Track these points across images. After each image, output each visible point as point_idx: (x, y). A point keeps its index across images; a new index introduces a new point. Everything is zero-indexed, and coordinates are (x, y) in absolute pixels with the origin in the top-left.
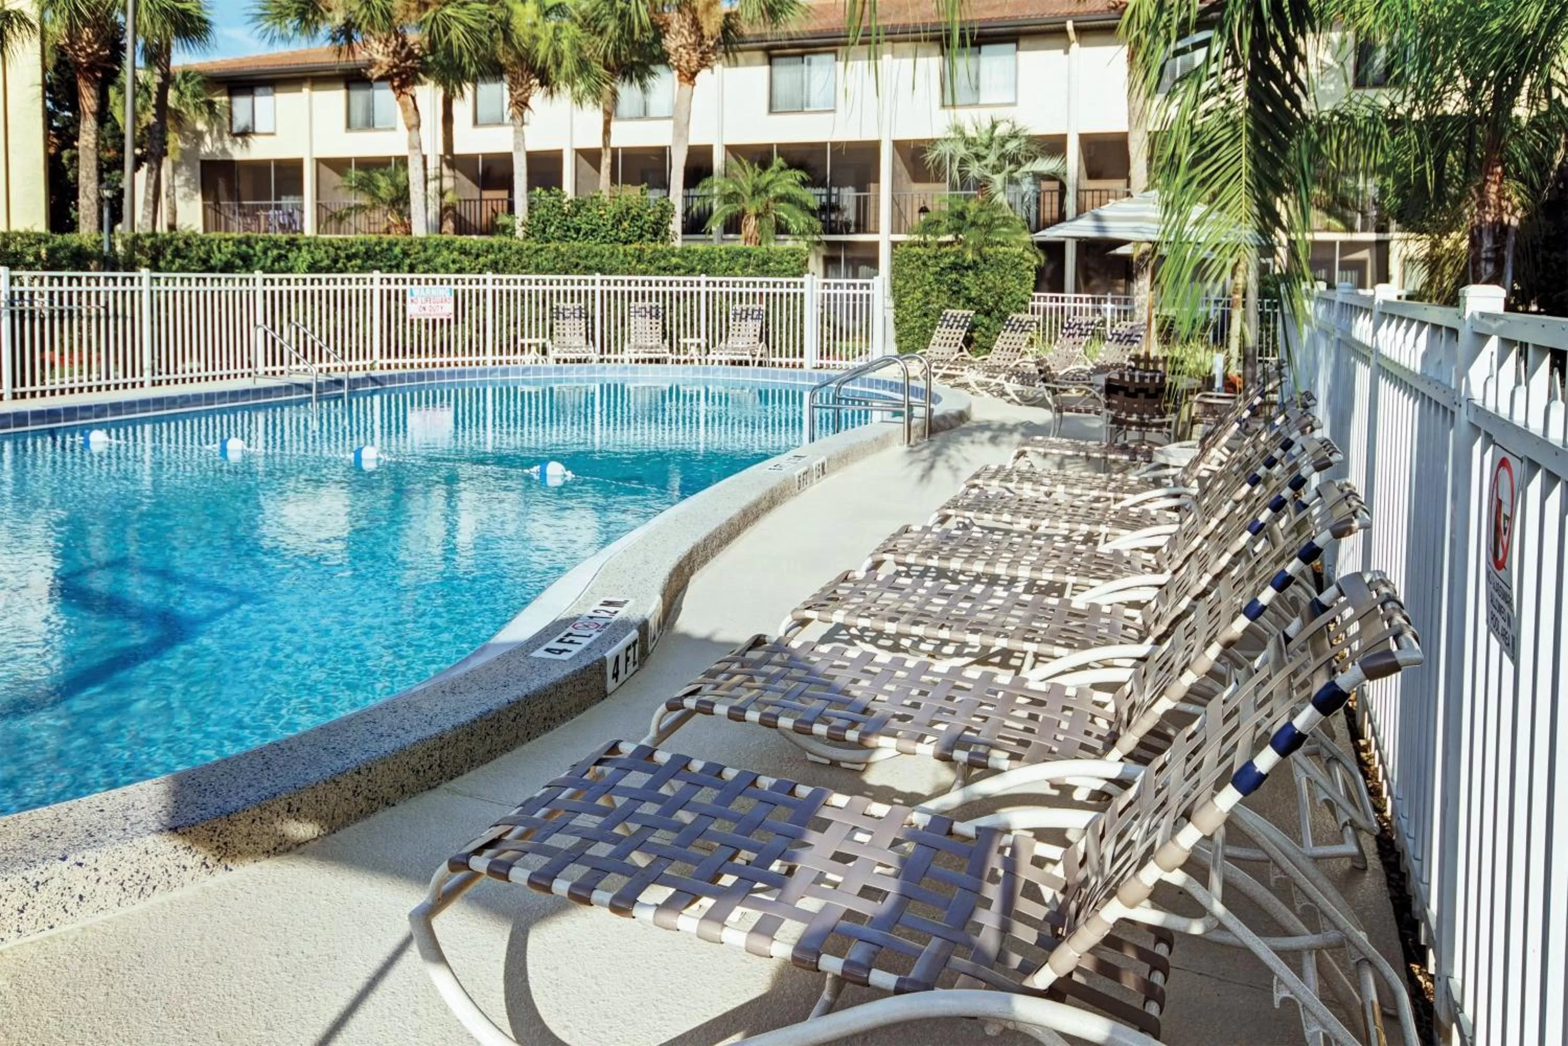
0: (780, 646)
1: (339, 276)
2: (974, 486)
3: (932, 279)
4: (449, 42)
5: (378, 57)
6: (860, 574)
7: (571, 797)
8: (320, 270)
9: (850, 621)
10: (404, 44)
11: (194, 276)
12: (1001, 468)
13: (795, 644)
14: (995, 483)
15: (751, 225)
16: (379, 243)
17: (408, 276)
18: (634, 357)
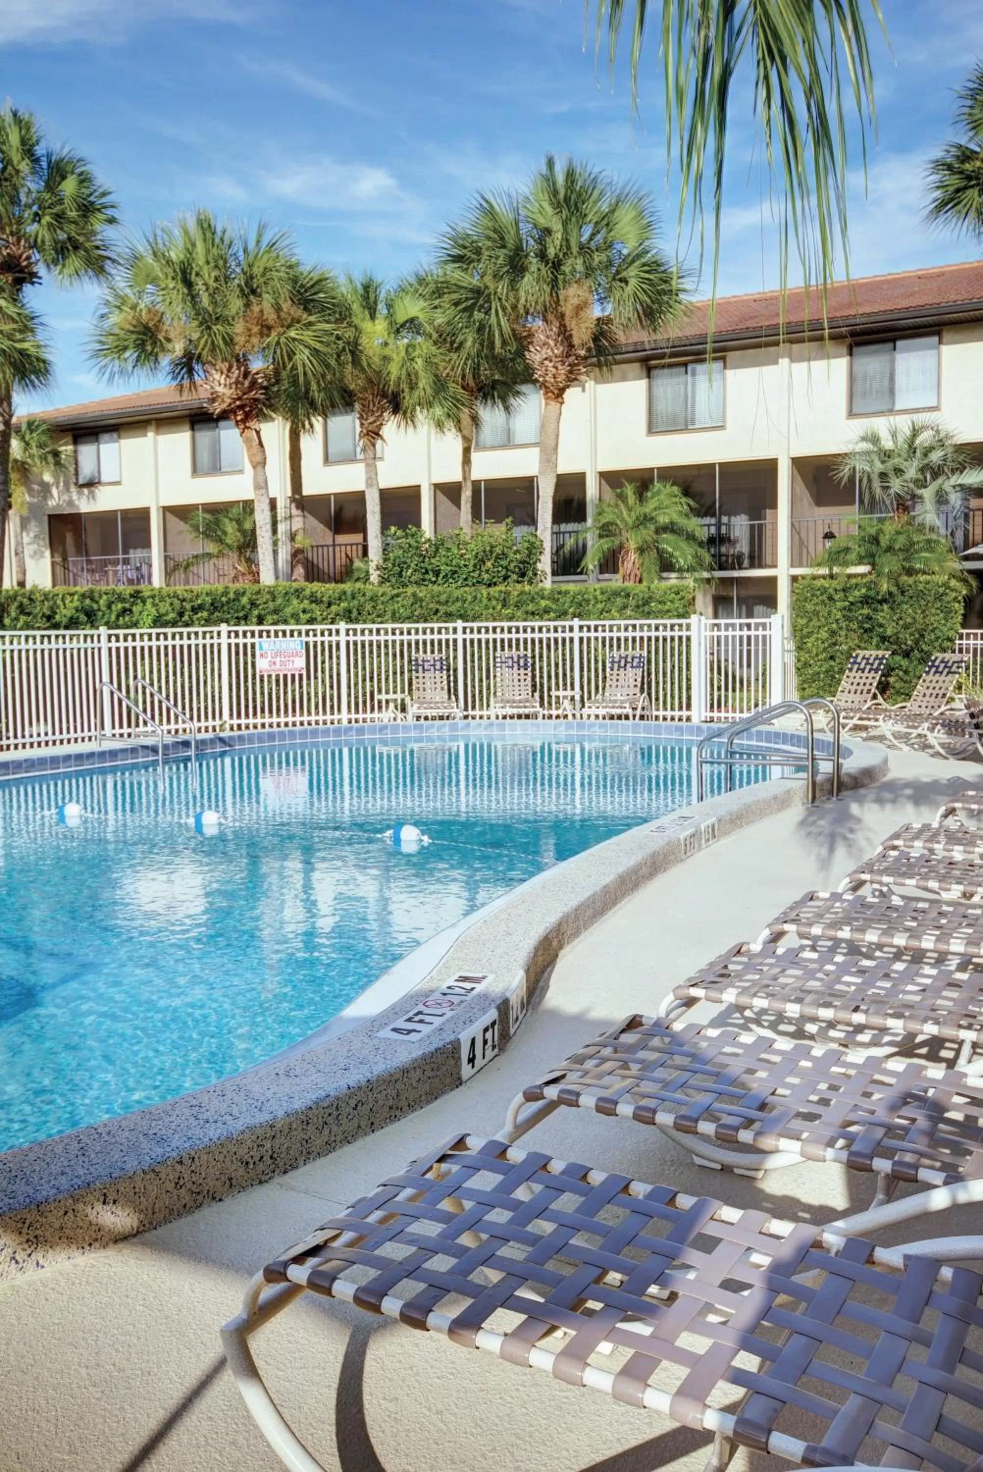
0: (661, 1027)
1: (185, 630)
2: (894, 848)
3: (839, 615)
4: (294, 368)
5: (220, 389)
6: (756, 947)
7: (412, 1199)
8: (165, 625)
9: (744, 1000)
10: (246, 374)
11: (38, 633)
12: (926, 827)
13: (678, 1027)
14: (918, 844)
15: (631, 561)
16: (226, 593)
17: (257, 628)
18: (501, 712)
